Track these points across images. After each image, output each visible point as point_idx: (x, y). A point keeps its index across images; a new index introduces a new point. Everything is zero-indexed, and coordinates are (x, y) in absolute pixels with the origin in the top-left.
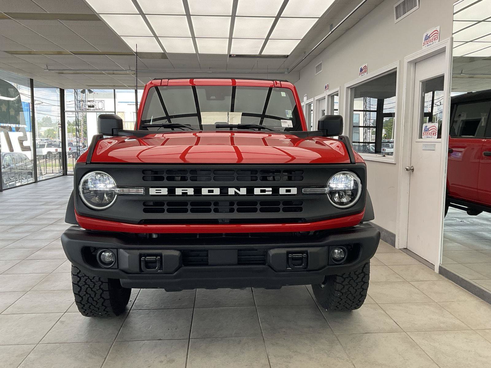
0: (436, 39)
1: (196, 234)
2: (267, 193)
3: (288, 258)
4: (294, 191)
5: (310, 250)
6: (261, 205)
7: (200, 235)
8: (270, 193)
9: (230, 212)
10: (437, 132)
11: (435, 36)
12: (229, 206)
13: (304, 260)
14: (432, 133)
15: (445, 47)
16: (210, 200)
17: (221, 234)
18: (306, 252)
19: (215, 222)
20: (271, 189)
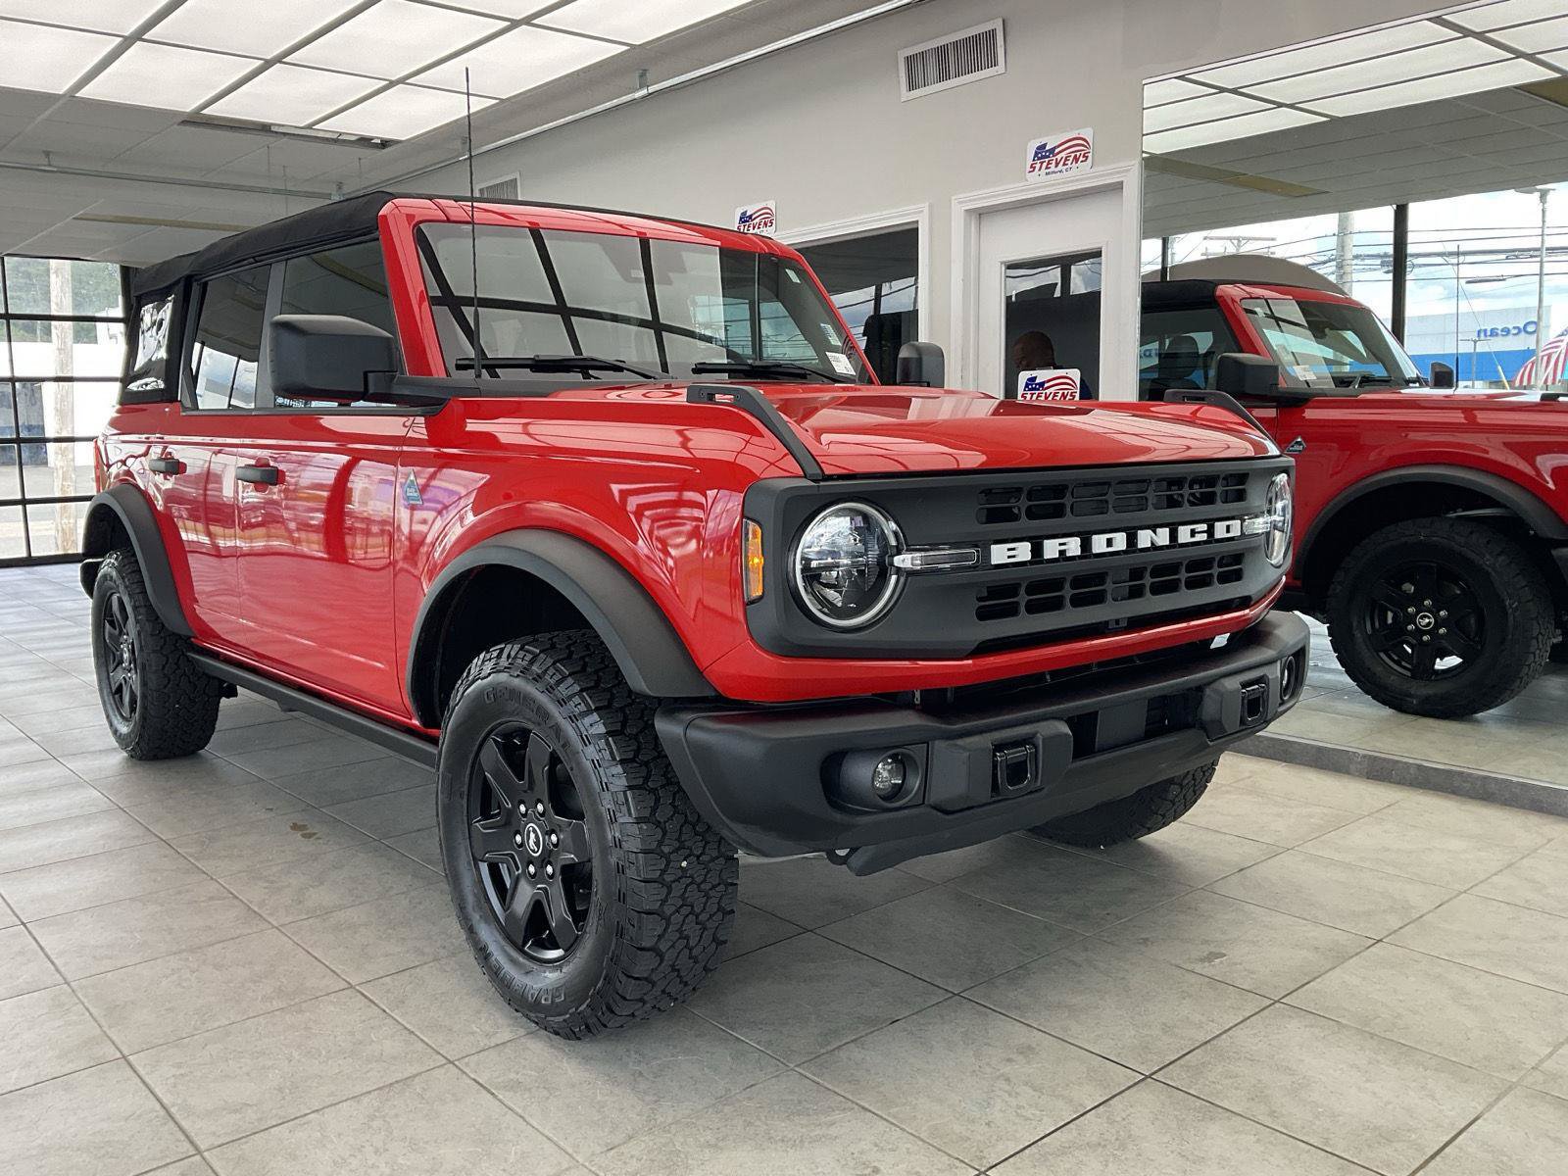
0: (1081, 159)
1: (1043, 674)
2: (1198, 538)
3: (1242, 701)
5: (1269, 672)
6: (1187, 571)
7: (1054, 674)
8: (1205, 537)
9: (1129, 598)
10: (1078, 391)
11: (1078, 151)
12: (1130, 581)
13: (1262, 699)
14: (1060, 395)
15: (1122, 182)
16: (1106, 568)
17: (1088, 667)
20: (1205, 527)
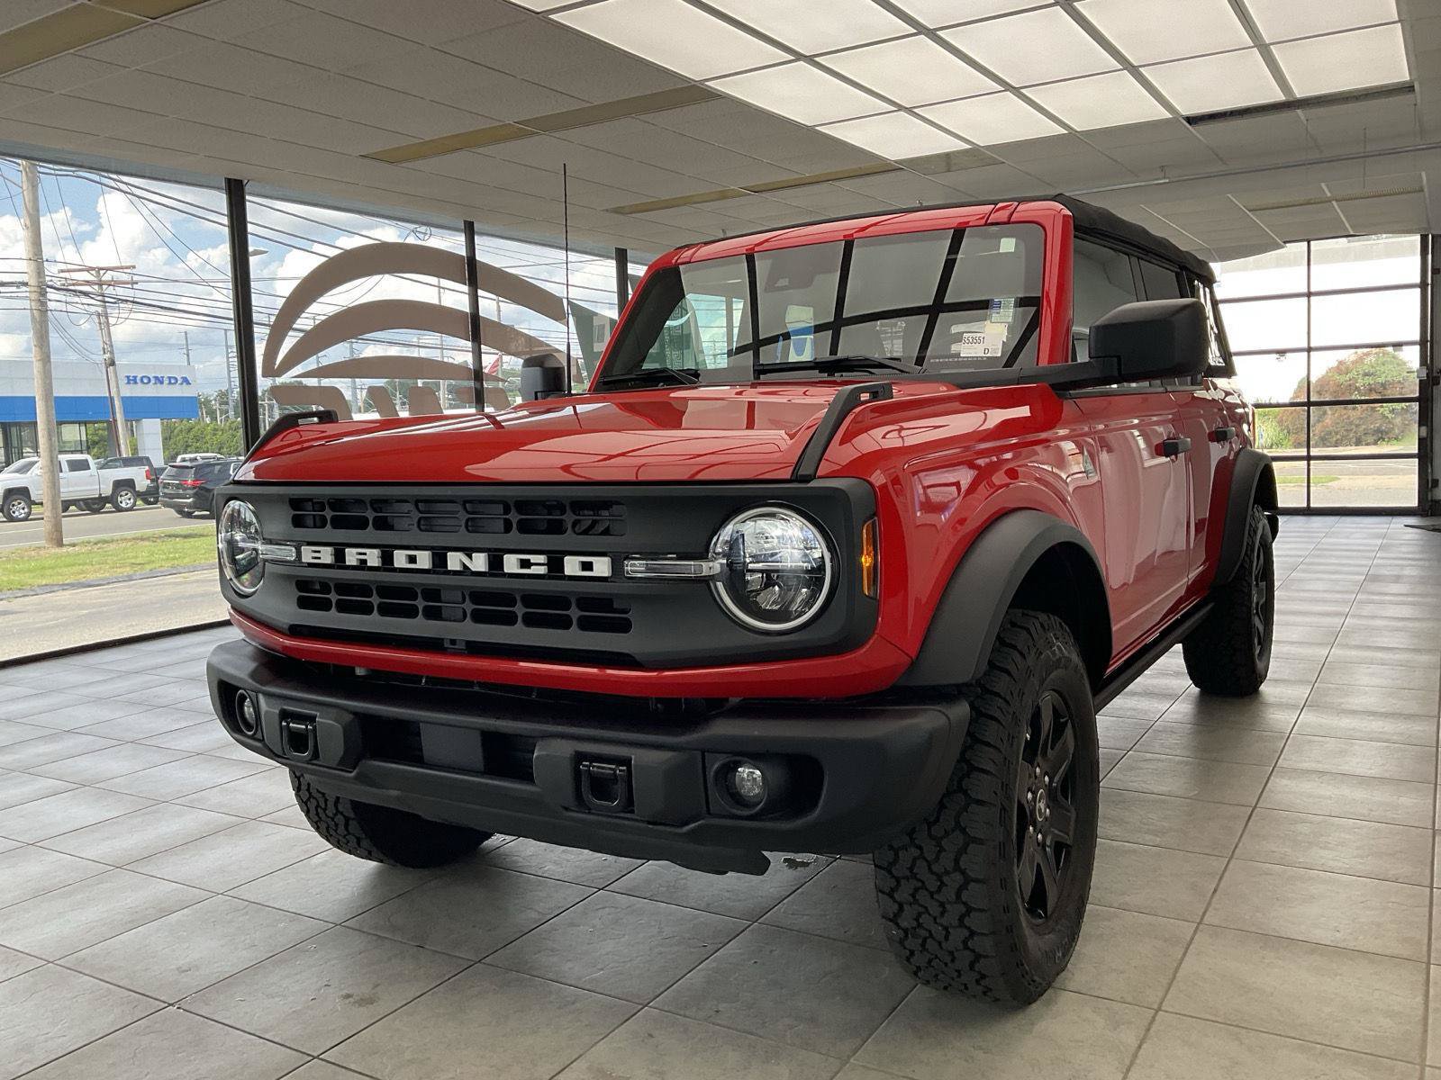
2: (534, 570)
3: (577, 774)
4: (602, 567)
5: (636, 755)
6: (526, 606)
8: (542, 570)
9: (460, 620)
13: (620, 788)
16: (412, 584)
18: (626, 762)
19: (433, 645)
20: (542, 559)
